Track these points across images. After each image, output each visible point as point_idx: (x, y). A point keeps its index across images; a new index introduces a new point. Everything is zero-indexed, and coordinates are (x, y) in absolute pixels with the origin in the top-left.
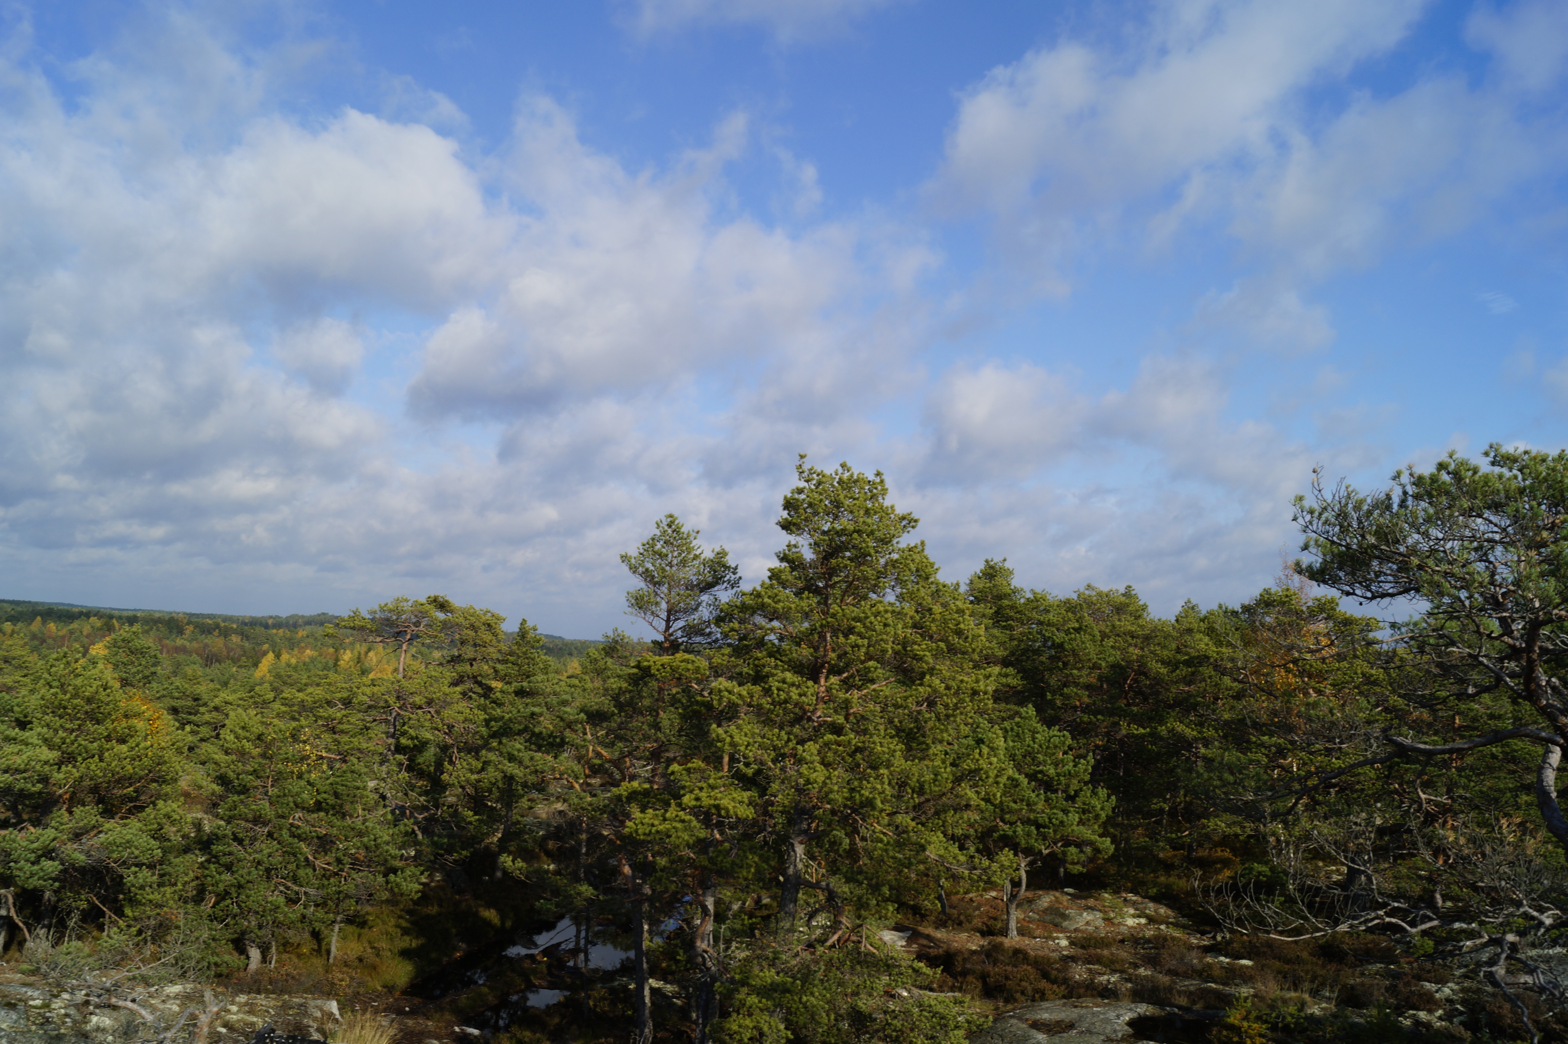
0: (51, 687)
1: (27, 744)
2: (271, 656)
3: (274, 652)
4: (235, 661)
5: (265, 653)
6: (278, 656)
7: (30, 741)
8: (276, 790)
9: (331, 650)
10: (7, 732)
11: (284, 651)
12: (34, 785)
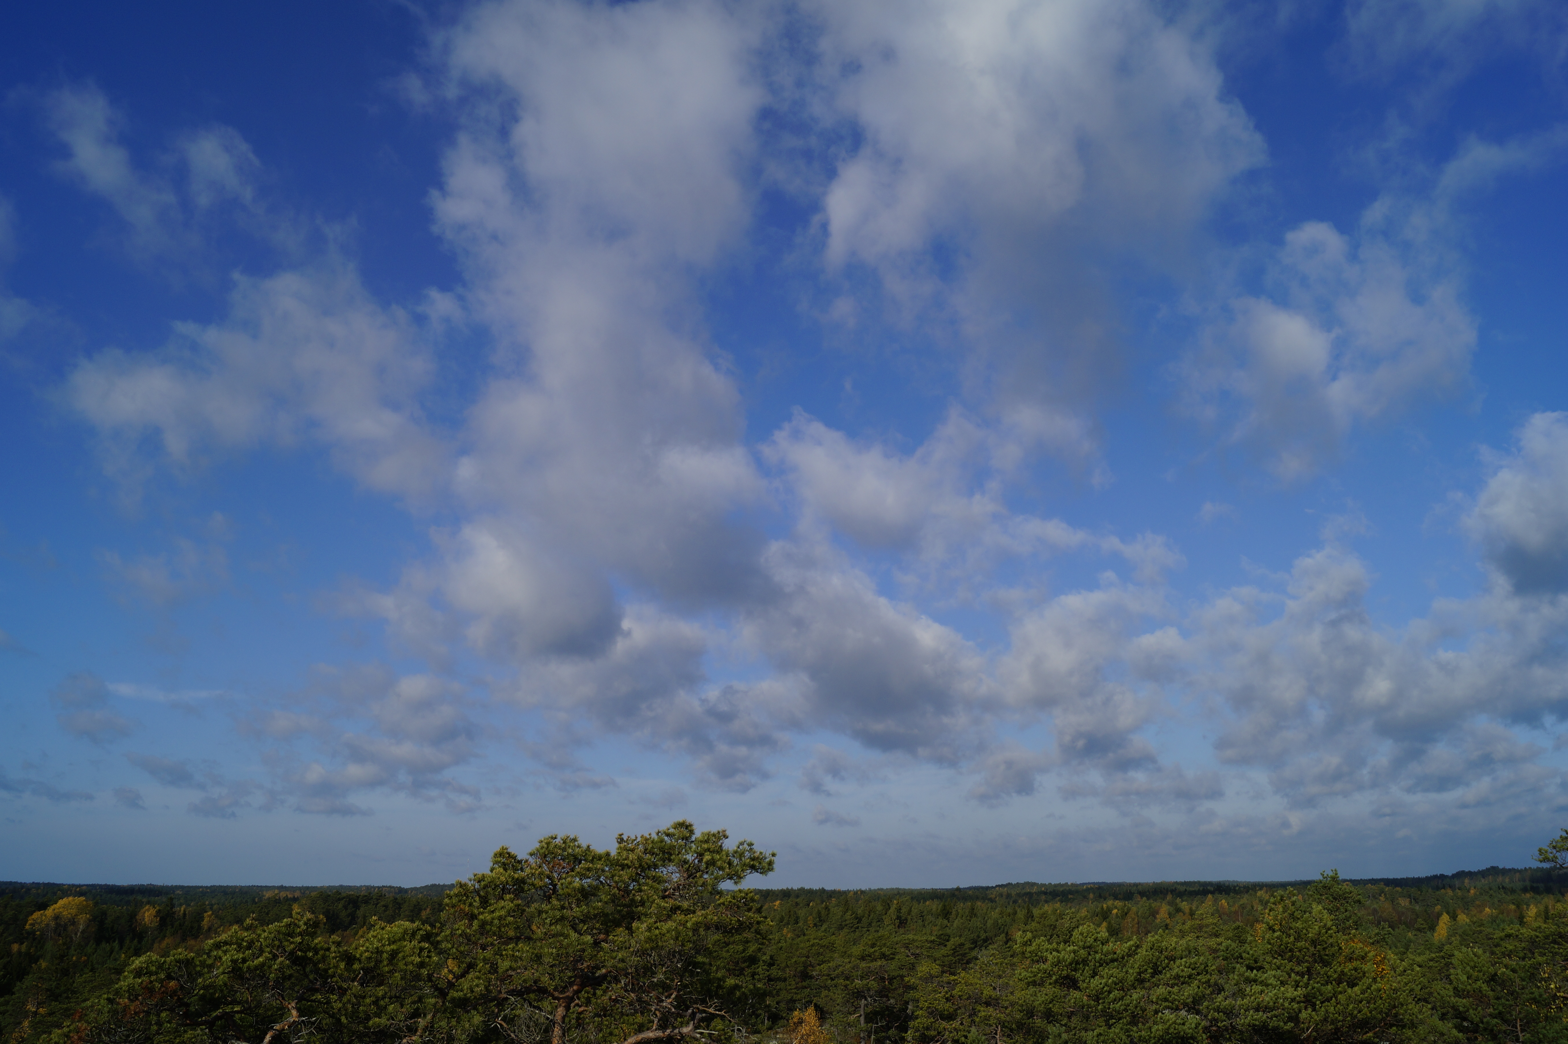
0: (1274, 931)
1: (1267, 985)
2: (1445, 917)
3: (1448, 913)
4: (1409, 925)
5: (1439, 915)
6: (1454, 917)
7: (1270, 982)
8: (1528, 1035)
9: (1513, 907)
10: (1247, 974)
11: (1459, 911)
12: (1285, 1023)
